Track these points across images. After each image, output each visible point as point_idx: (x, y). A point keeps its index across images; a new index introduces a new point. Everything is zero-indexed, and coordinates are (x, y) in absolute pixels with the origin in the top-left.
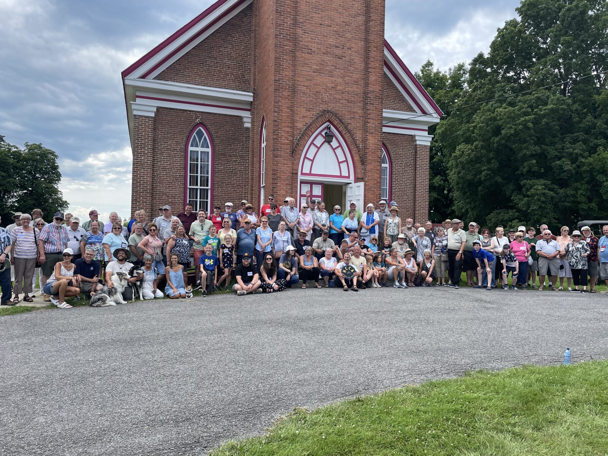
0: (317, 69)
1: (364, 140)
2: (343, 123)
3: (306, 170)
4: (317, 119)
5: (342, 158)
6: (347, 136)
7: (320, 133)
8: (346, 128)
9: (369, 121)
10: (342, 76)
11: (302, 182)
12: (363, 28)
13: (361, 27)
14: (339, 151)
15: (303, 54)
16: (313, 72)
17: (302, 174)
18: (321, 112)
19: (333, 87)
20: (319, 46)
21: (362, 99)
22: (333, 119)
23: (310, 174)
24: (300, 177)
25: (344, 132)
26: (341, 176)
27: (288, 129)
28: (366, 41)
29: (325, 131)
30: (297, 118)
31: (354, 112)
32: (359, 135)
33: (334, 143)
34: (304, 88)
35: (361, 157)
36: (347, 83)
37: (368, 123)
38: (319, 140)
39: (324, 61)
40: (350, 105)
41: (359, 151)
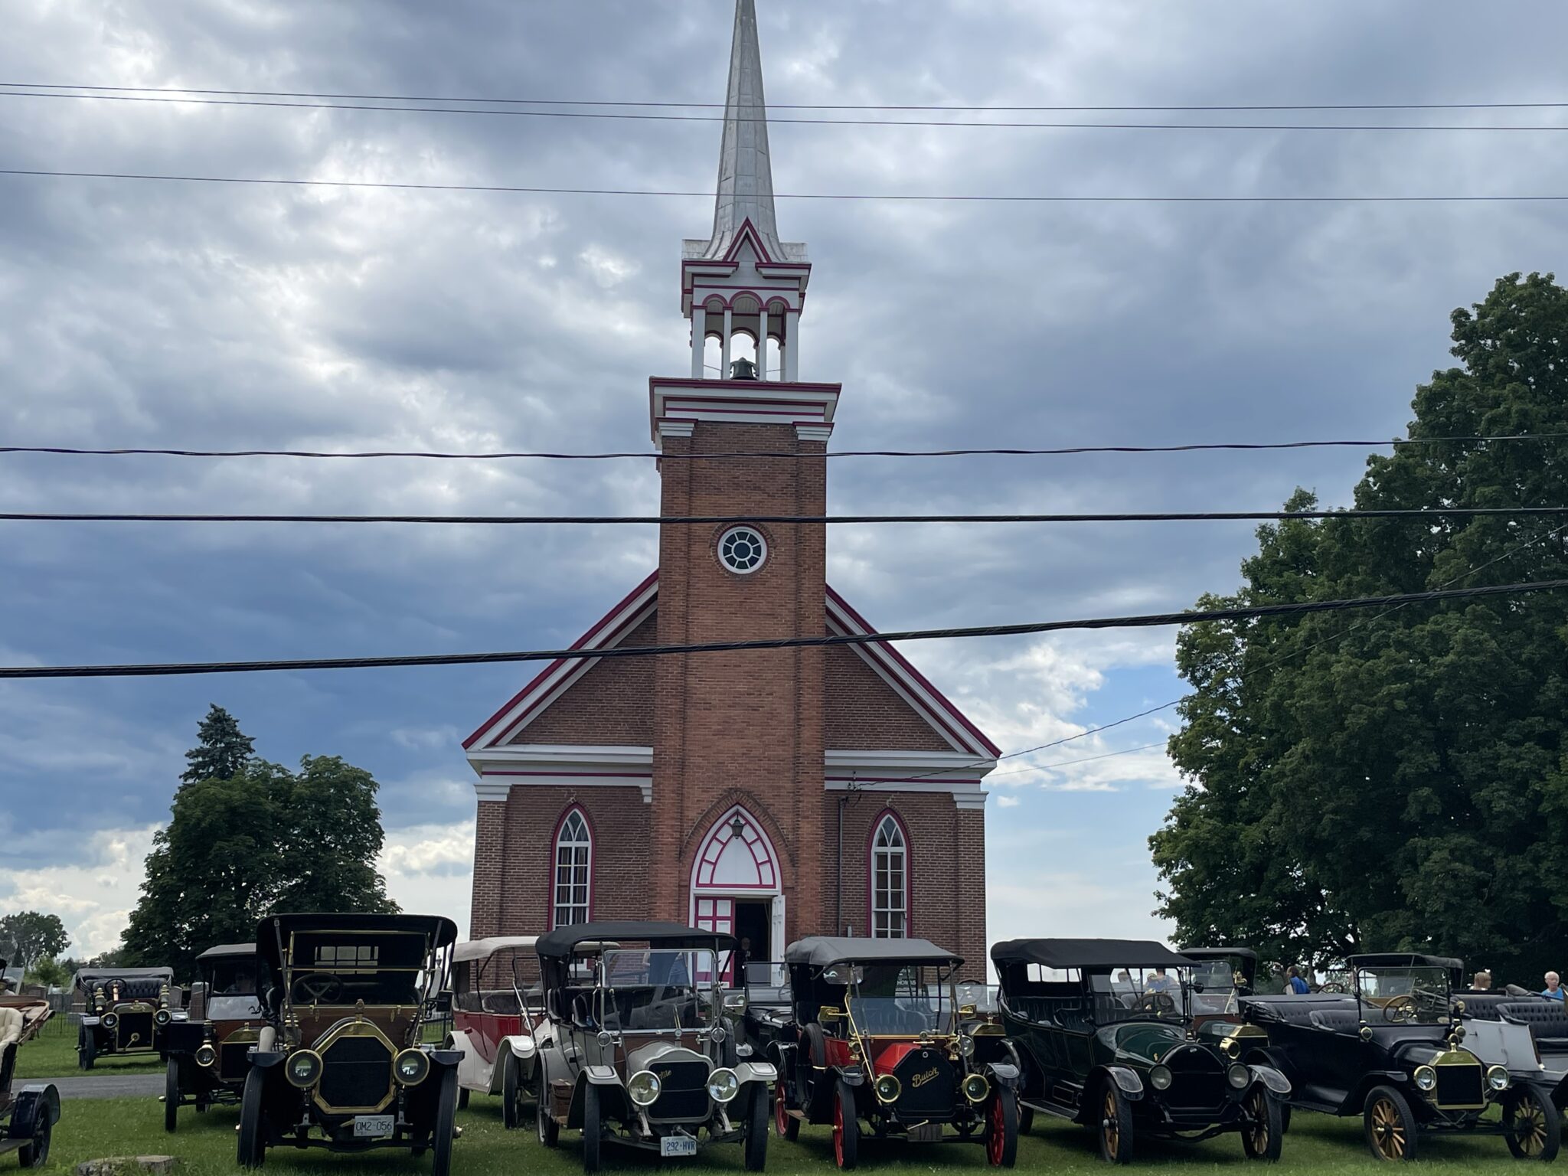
0: (719, 730)
1: (796, 829)
2: (760, 805)
3: (705, 879)
4: (718, 803)
5: (762, 857)
6: (766, 824)
7: (726, 822)
8: (765, 812)
9: (801, 799)
10: (759, 734)
11: (698, 898)
12: (791, 661)
13: (788, 661)
14: (758, 848)
15: (698, 712)
16: (714, 735)
17: (698, 885)
18: (725, 791)
19: (743, 754)
20: (722, 697)
21: (792, 766)
22: (744, 800)
23: (711, 885)
24: (694, 890)
25: (761, 819)
26: (761, 886)
27: (673, 822)
28: (797, 679)
29: (735, 818)
30: (687, 803)
31: (779, 787)
32: (786, 821)
33: (749, 835)
34: (700, 760)
35: (790, 855)
36: (766, 745)
37: (800, 802)
38: (726, 833)
39: (730, 717)
40: (772, 776)
41: (787, 846)
